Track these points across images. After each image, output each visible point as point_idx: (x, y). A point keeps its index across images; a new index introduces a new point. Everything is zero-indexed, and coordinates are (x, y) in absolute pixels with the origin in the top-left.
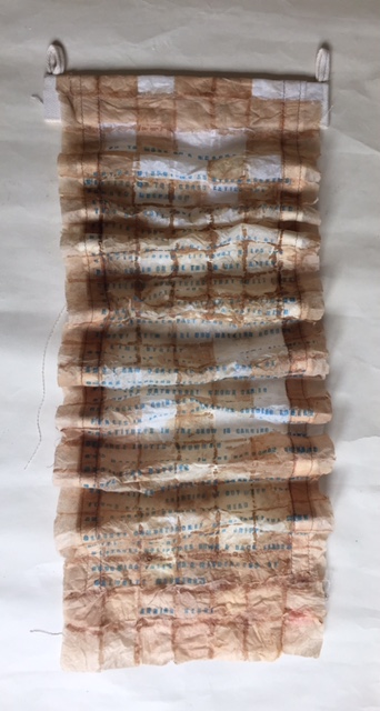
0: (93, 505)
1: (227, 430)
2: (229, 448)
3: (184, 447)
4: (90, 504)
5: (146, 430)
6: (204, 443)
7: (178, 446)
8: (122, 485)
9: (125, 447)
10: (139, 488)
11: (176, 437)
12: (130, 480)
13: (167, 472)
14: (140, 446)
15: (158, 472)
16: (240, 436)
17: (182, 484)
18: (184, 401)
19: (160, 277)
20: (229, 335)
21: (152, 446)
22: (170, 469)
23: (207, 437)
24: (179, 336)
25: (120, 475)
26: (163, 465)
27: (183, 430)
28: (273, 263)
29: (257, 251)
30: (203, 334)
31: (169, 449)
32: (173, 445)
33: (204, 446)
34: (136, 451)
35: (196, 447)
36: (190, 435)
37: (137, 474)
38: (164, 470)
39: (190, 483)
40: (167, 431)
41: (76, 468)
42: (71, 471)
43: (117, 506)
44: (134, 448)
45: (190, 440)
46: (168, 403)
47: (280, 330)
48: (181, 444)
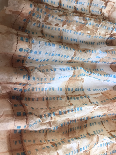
0: (18, 143)
1: (89, 90)
2: (95, 98)
3: (71, 98)
4: (16, 142)
5: (50, 89)
6: (81, 96)
7: (68, 98)
8: (42, 124)
9: (38, 99)
10: (51, 126)
11: (66, 93)
12: (48, 120)
13: (70, 112)
14: (47, 99)
15: (65, 113)
16: (96, 92)
17: (71, 121)
18: (77, 68)
19: (53, 6)
20: (85, 42)
21: (54, 98)
22: (72, 111)
23: (81, 93)
24: (64, 38)
25: (41, 117)
26: (68, 109)
27: (69, 89)
28: (101, 13)
29: (95, 5)
30: (74, 40)
31: (64, 100)
32: (65, 98)
33: (82, 98)
34: (45, 102)
35: (78, 98)
36: (73, 92)
37: (53, 115)
38: (68, 111)
39: (75, 120)
40: (61, 89)
41: (10, 113)
42: (7, 116)
43: (34, 141)
44: (43, 100)
45: (73, 94)
46: (69, 69)
47: (105, 43)
48: (70, 97)
